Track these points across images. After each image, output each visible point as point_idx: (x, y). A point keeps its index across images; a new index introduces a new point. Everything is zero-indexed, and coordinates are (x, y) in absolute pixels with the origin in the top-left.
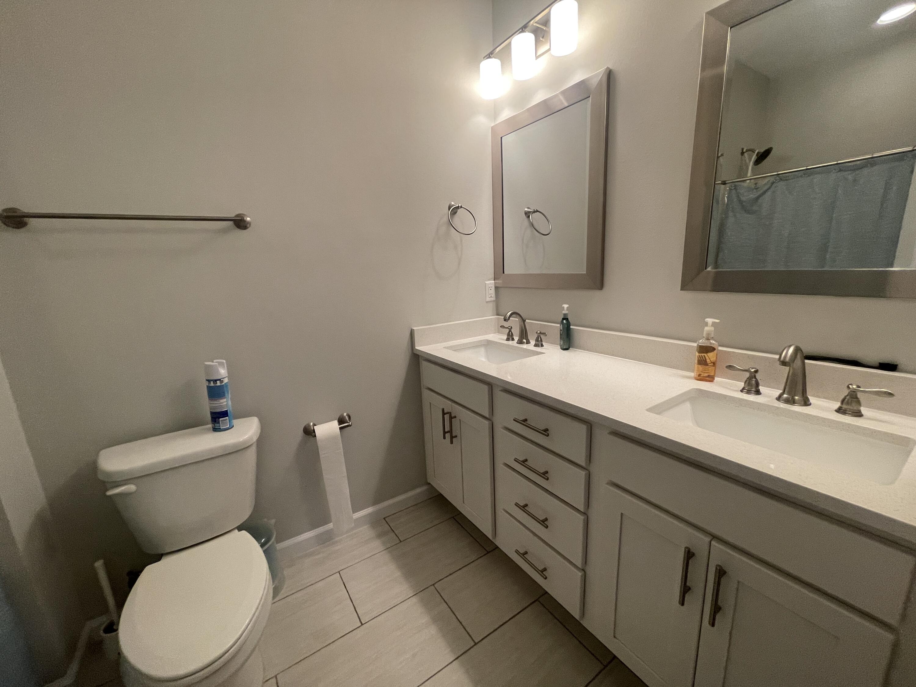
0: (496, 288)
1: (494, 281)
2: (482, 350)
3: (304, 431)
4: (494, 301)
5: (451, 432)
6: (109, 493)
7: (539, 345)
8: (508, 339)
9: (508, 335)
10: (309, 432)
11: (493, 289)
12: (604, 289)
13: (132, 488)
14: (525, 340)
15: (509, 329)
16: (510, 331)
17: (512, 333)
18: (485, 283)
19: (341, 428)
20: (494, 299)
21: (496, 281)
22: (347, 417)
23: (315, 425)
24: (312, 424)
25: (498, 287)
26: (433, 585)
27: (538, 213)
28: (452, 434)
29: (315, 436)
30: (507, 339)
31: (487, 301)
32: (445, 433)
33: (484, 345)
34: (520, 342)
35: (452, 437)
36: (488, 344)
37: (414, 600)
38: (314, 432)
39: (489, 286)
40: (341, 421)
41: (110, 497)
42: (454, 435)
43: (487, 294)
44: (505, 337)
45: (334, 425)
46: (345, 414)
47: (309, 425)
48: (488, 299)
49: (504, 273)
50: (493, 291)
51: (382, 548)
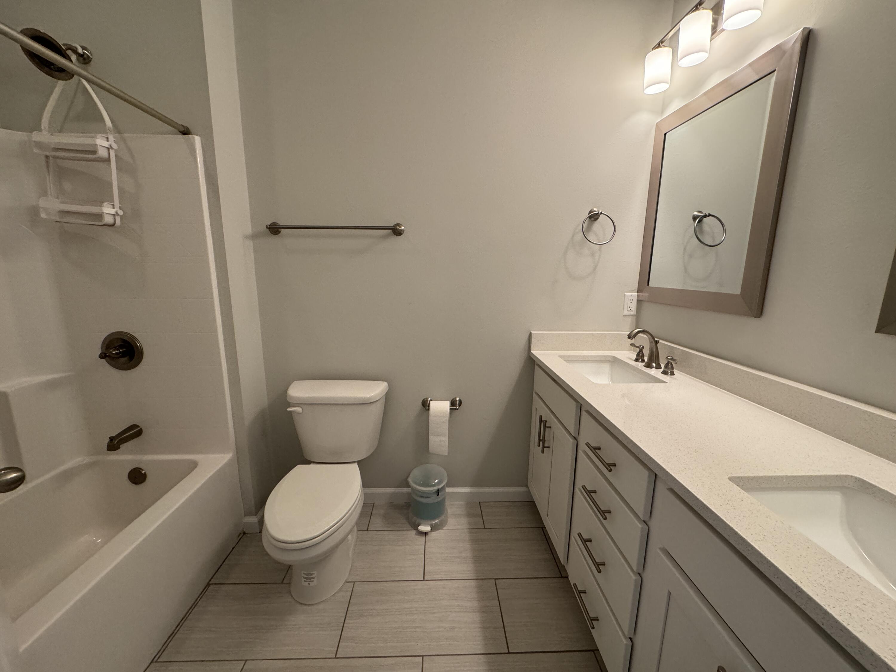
0: (638, 301)
1: (636, 294)
2: (606, 367)
3: (422, 402)
4: (633, 315)
5: (544, 441)
6: (289, 409)
7: (668, 372)
8: (637, 360)
9: (638, 355)
10: (425, 405)
11: (635, 302)
12: (764, 318)
13: (299, 409)
14: (654, 365)
15: (639, 348)
16: (641, 351)
17: (643, 353)
18: (625, 295)
19: (450, 409)
20: (634, 312)
21: (639, 294)
22: (458, 402)
23: (431, 400)
24: (429, 399)
25: (641, 301)
26: (495, 579)
27: (710, 217)
28: (544, 443)
29: (429, 409)
30: (635, 359)
31: (624, 314)
32: (540, 440)
33: (609, 361)
34: (648, 366)
35: (544, 447)
36: (614, 361)
37: (473, 583)
38: (429, 406)
39: (630, 298)
40: (453, 403)
41: (291, 412)
42: (546, 445)
43: (626, 306)
44: (634, 357)
45: (445, 405)
46: (458, 399)
47: (427, 399)
48: (626, 313)
49: (648, 285)
50: (634, 304)
51: (466, 526)
